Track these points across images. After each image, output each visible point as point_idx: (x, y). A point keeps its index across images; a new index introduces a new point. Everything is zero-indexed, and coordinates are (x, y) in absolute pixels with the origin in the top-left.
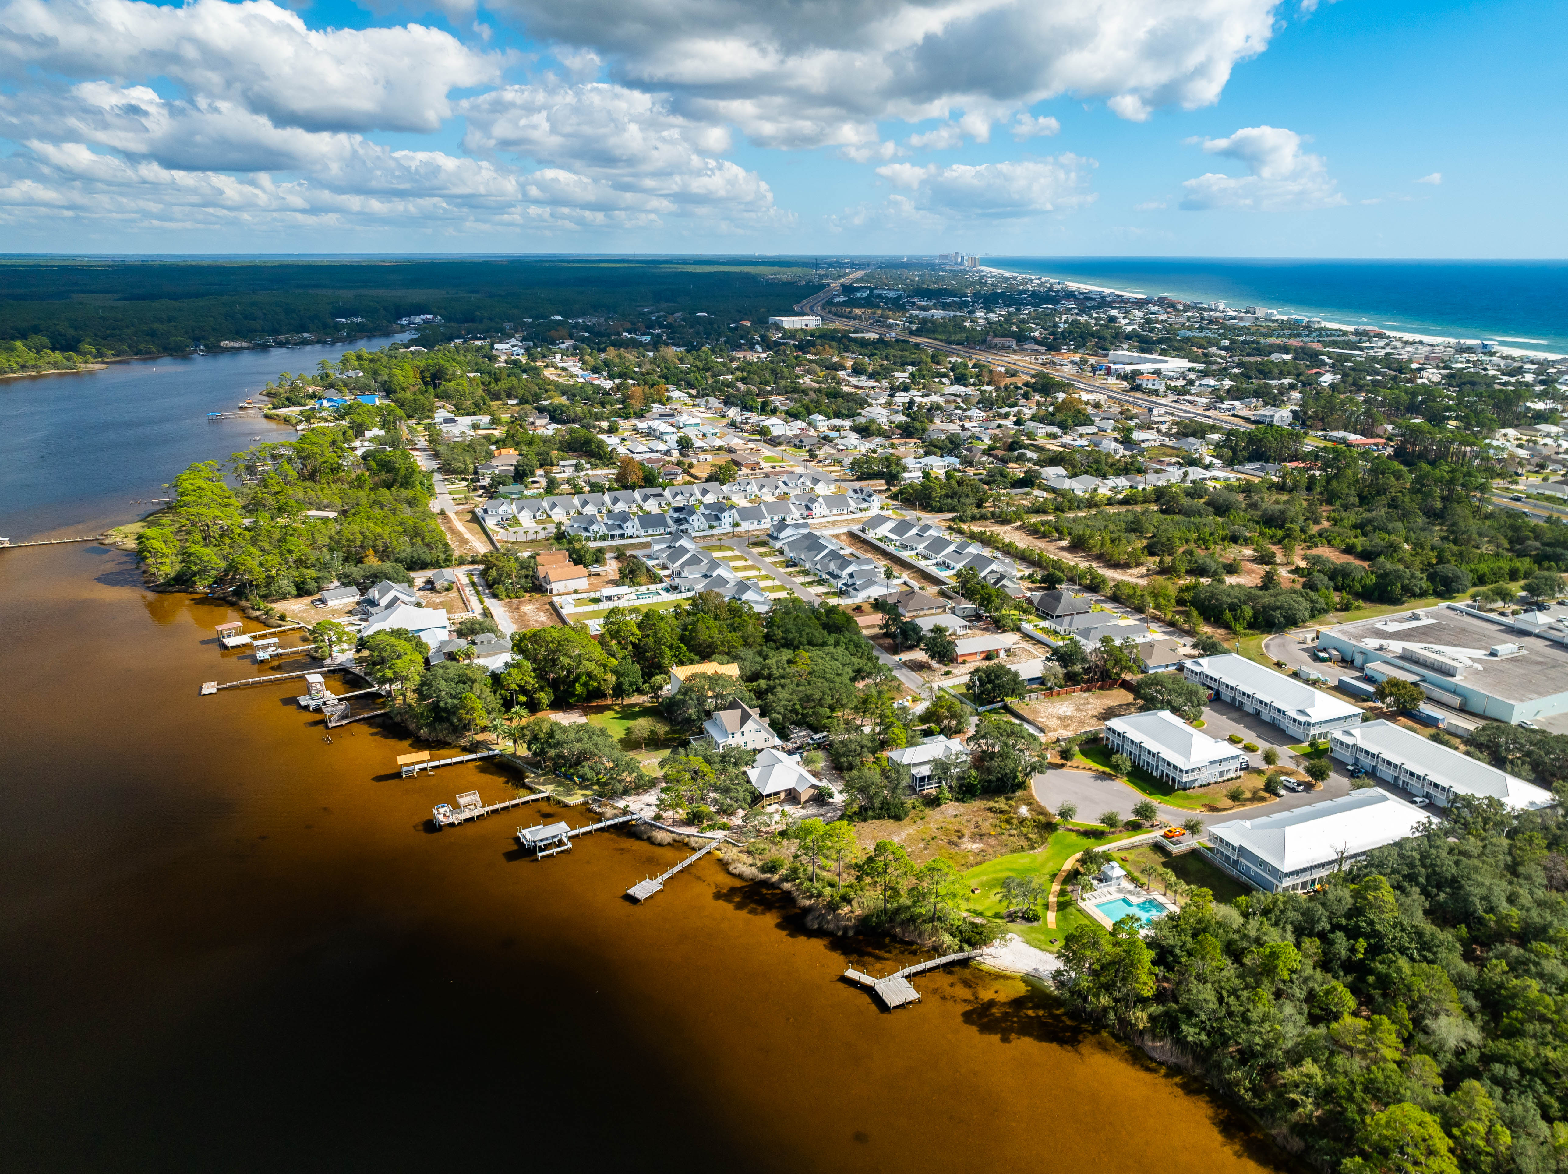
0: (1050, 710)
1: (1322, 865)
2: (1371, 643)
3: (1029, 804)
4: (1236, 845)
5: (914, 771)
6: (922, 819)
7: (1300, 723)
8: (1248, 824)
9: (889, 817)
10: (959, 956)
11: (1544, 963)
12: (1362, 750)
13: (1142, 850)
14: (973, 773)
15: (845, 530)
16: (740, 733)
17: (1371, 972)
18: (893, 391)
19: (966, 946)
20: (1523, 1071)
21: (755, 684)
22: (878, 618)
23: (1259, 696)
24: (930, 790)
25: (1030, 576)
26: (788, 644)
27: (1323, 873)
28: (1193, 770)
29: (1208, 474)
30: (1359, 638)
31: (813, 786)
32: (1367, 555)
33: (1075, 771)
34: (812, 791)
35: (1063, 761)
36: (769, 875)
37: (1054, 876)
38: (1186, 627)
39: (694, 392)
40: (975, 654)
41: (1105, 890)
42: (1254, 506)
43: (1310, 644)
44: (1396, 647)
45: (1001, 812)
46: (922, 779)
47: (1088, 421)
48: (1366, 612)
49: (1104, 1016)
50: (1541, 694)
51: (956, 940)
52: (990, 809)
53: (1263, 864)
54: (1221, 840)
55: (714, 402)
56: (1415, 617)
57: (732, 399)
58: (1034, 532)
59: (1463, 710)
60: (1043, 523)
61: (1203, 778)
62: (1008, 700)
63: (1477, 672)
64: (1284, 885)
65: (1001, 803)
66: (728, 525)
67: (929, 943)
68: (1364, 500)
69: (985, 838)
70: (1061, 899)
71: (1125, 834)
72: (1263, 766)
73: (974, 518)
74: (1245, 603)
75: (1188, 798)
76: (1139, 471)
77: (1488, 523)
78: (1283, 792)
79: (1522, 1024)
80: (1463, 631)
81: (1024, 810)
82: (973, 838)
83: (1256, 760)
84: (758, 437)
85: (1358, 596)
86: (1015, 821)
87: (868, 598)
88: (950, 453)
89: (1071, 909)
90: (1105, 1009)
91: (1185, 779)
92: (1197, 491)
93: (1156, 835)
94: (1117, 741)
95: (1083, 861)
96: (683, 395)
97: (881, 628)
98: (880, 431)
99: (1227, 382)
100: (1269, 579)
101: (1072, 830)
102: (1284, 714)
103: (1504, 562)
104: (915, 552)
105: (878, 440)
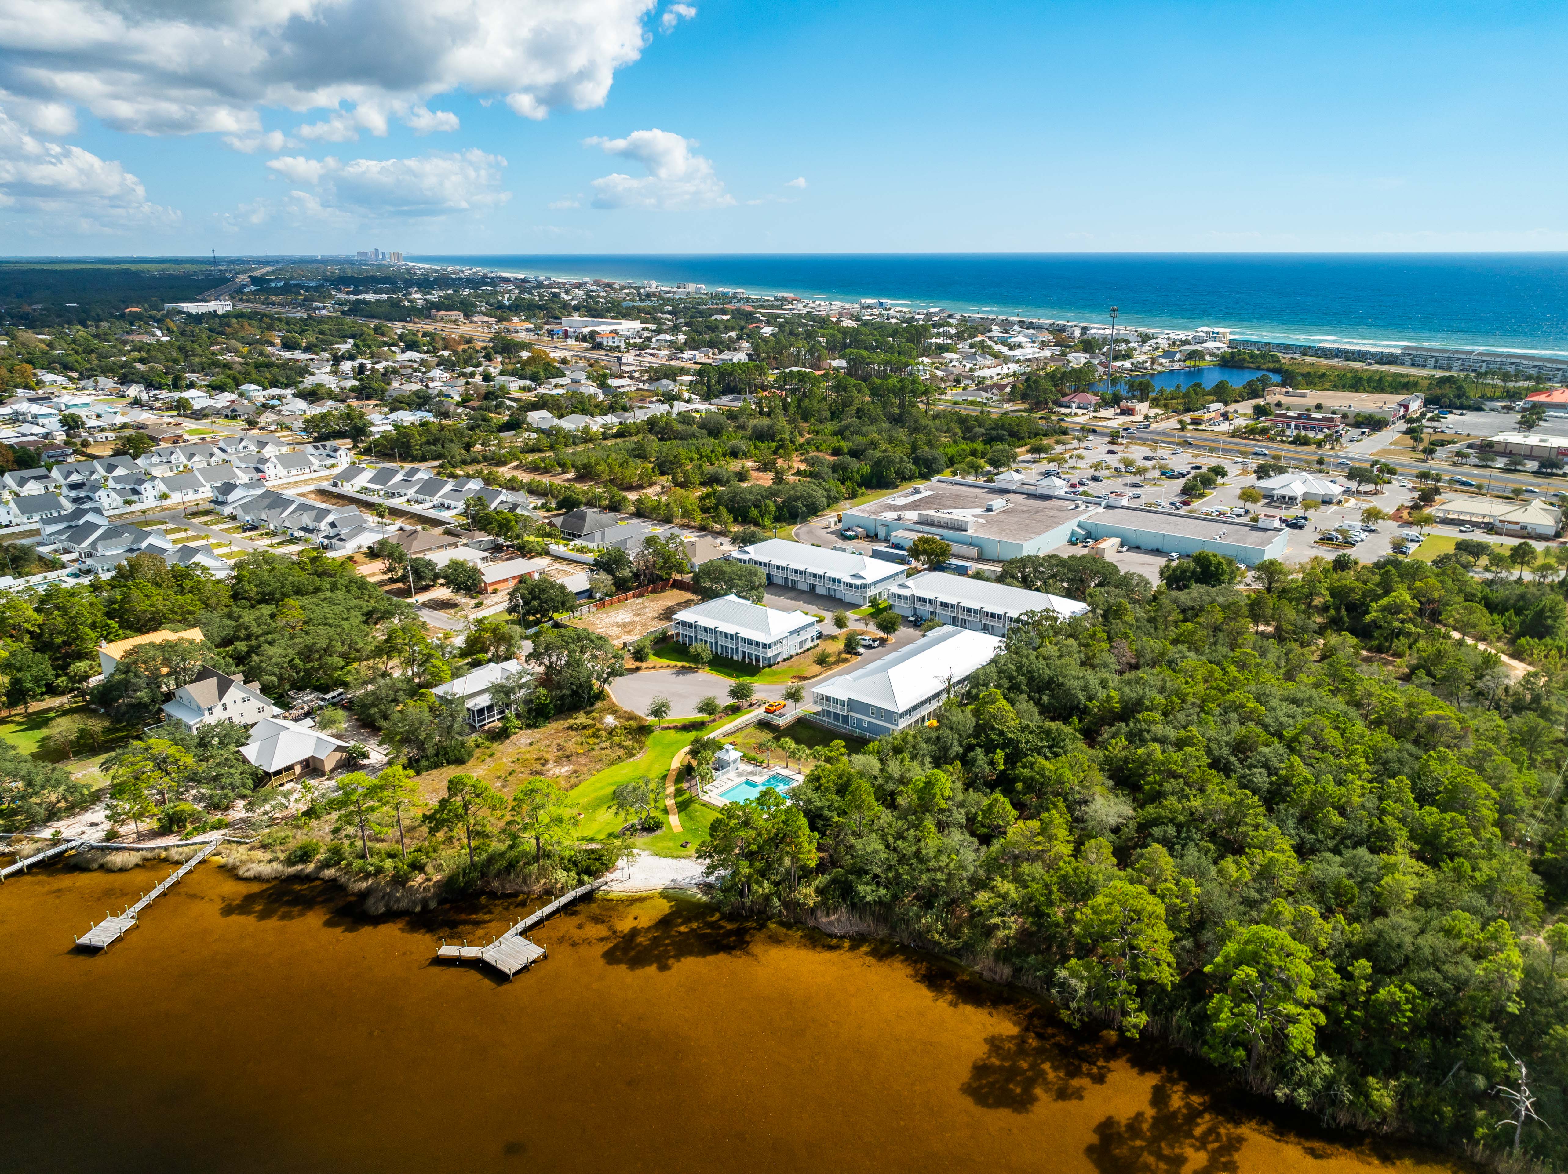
0: (607, 620)
1: (928, 700)
2: (891, 516)
3: (614, 712)
4: (844, 698)
5: (470, 704)
6: (491, 756)
7: (857, 587)
8: (848, 677)
9: (449, 763)
10: (581, 891)
11: (1153, 728)
12: (919, 599)
13: (747, 731)
14: (542, 691)
15: (312, 488)
16: (220, 707)
18: (337, 359)
19: (586, 878)
20: (1179, 827)
21: (231, 648)
22: (379, 565)
23: (812, 570)
24: (493, 723)
25: (543, 506)
26: (266, 598)
27: (935, 705)
28: (775, 643)
29: (690, 407)
30: (878, 513)
31: (339, 749)
32: (855, 454)
33: (653, 671)
34: (338, 755)
35: (638, 664)
36: (300, 867)
37: (665, 777)
38: (718, 527)
39: (75, 375)
40: (506, 580)
41: (724, 778)
42: (742, 427)
43: (834, 528)
44: (912, 516)
45: (584, 728)
46: (481, 711)
47: (560, 374)
48: (871, 497)
49: (767, 905)
50: (1038, 534)
51: (573, 874)
52: (571, 728)
53: (876, 711)
54: (828, 699)
55: (107, 383)
56: (917, 491)
57: (130, 377)
58: (534, 468)
59: (980, 558)
60: (543, 460)
61: (787, 649)
62: (557, 616)
63: (983, 525)
64: (901, 727)
65: (581, 719)
66: (151, 499)
67: (538, 888)
68: (835, 415)
69: (573, 758)
70: (680, 799)
71: (726, 719)
72: (835, 631)
73: (464, 462)
74: (767, 498)
75: (775, 674)
76: (625, 409)
77: (937, 422)
78: (861, 650)
79: (1161, 785)
80: (958, 496)
81: (609, 720)
82: (559, 761)
83: (829, 628)
84: (175, 413)
85: (860, 485)
86: (603, 734)
87: (360, 547)
88: (419, 407)
89: (695, 806)
90: (767, 898)
91: (770, 653)
92: (685, 419)
93: (759, 713)
94: (688, 632)
95: (694, 753)
96: (59, 379)
97: (385, 573)
98: (331, 395)
99: (682, 338)
100: (779, 479)
101: (669, 728)
102: (839, 582)
103: (964, 446)
104: (404, 499)
105: (330, 403)
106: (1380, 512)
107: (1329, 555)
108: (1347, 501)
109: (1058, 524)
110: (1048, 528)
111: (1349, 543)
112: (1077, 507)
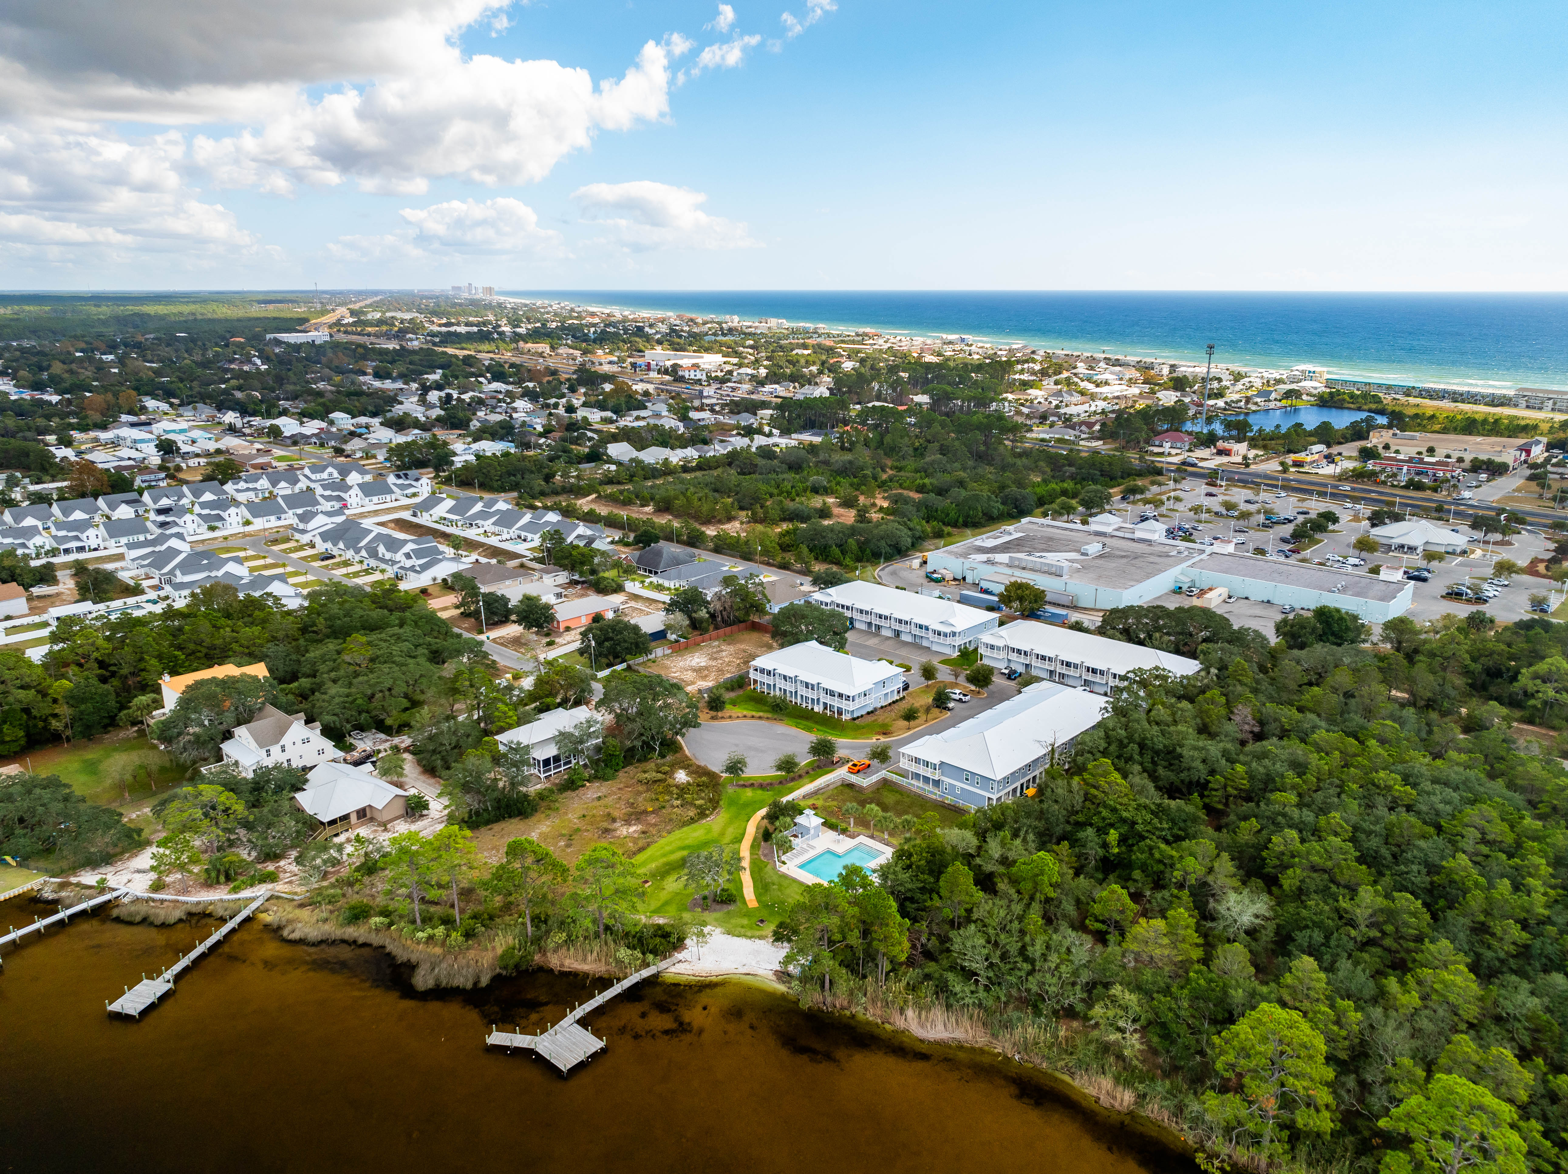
0: (682, 664)
1: (1029, 766)
2: (980, 558)
3: (684, 768)
4: (936, 761)
5: (535, 753)
6: (556, 810)
7: (945, 635)
8: (938, 738)
9: (512, 816)
10: (646, 973)
11: (1288, 812)
12: (1012, 649)
13: (830, 793)
14: (612, 741)
15: (392, 517)
16: (278, 748)
17: (1132, 865)
18: (425, 389)
19: (650, 957)
21: (293, 684)
22: (452, 599)
23: (898, 615)
24: (559, 774)
25: (621, 540)
26: (336, 634)
28: (859, 695)
29: (771, 441)
31: (397, 798)
32: (940, 491)
33: (729, 722)
35: (714, 714)
38: (800, 567)
39: (176, 401)
40: (580, 618)
41: (804, 846)
43: (918, 569)
44: (1002, 558)
45: (654, 782)
46: (547, 762)
47: (642, 406)
50: (1139, 581)
51: (637, 953)
52: (638, 782)
53: (968, 776)
54: (918, 761)
55: (205, 409)
56: (1007, 532)
57: (227, 404)
58: (613, 501)
59: (1078, 607)
60: (621, 492)
61: (869, 703)
63: (1078, 570)
64: (997, 795)
65: (652, 772)
66: (235, 524)
69: (642, 817)
71: (807, 778)
72: (923, 683)
73: (543, 494)
74: (847, 537)
75: (858, 728)
76: (705, 442)
77: (1025, 460)
78: (952, 705)
80: (1051, 539)
81: (681, 776)
82: (627, 820)
83: (916, 679)
84: (266, 440)
85: (946, 525)
86: (675, 790)
87: (435, 579)
88: (502, 438)
92: (766, 453)
93: (842, 773)
94: (767, 680)
95: (771, 817)
96: (162, 405)
97: (457, 607)
98: (417, 424)
99: (763, 372)
100: (862, 516)
101: (744, 786)
102: (927, 629)
103: (1054, 486)
104: (481, 530)
105: (416, 431)
106: (1513, 565)
107: (1462, 611)
108: (1473, 552)
109: (1160, 571)
110: (1149, 576)
111: (1480, 600)
112: (1179, 553)
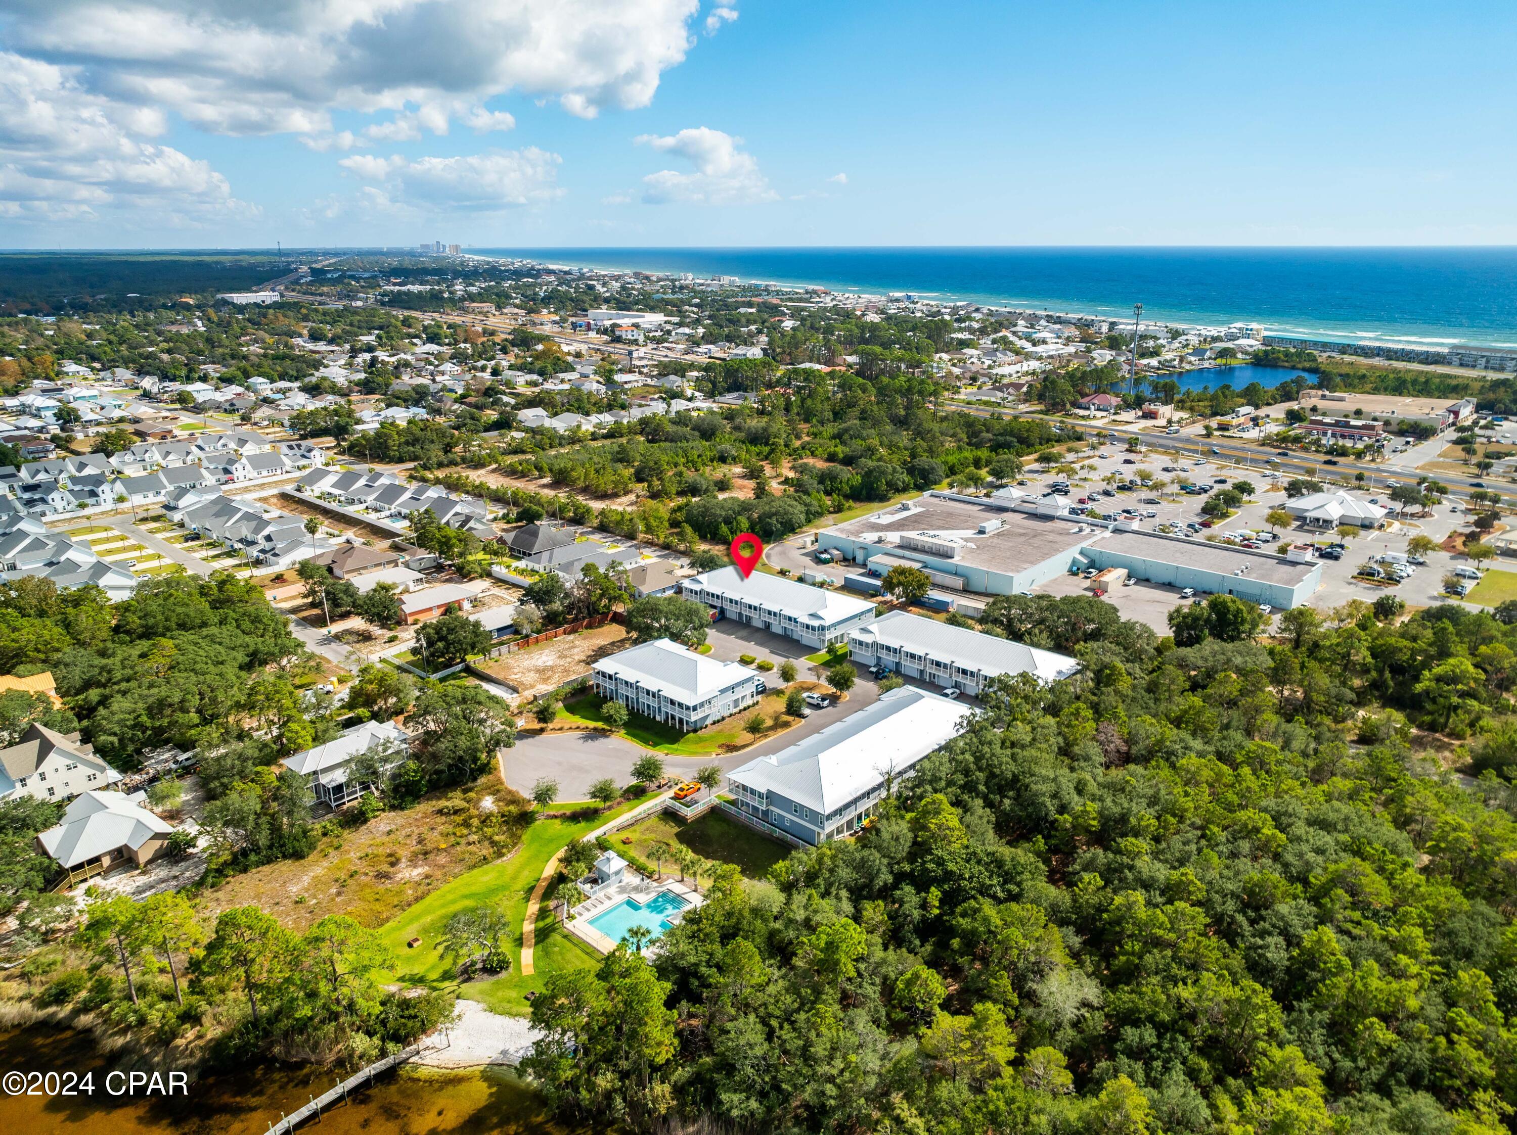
0: (526, 663)
1: (867, 795)
2: (870, 537)
3: (495, 792)
4: (763, 790)
5: (324, 780)
6: (337, 848)
7: (813, 628)
8: (773, 759)
9: (285, 857)
10: (380, 1066)
11: (1138, 863)
12: (882, 646)
13: (648, 823)
14: (412, 765)
15: (275, 491)
16: (36, 776)
17: (952, 931)
18: (354, 352)
19: (391, 1046)
20: (1161, 1029)
21: (82, 697)
22: (303, 586)
23: (767, 606)
24: (351, 803)
25: (505, 517)
26: (148, 633)
27: (868, 804)
28: (702, 705)
29: (691, 405)
30: (857, 533)
31: (157, 836)
32: (848, 461)
33: (559, 734)
34: (157, 844)
35: (542, 725)
36: (52, 1009)
37: (531, 890)
38: (682, 547)
39: (97, 365)
40: (430, 609)
41: (601, 895)
42: (737, 428)
43: (810, 548)
44: (894, 537)
45: (456, 812)
46: (339, 788)
47: (570, 368)
48: (858, 512)
49: (609, 1106)
50: (1033, 563)
51: (376, 1041)
52: (440, 812)
53: (798, 809)
54: (745, 788)
55: (124, 374)
56: (905, 508)
57: (147, 369)
58: (512, 472)
59: (967, 591)
60: (522, 463)
61: (715, 712)
62: (470, 658)
63: (972, 551)
64: (828, 830)
65: (456, 800)
66: (107, 501)
67: (330, 1058)
68: (837, 415)
69: (431, 857)
70: (541, 924)
71: (626, 805)
72: (781, 684)
73: (440, 465)
74: (739, 514)
75: (701, 740)
76: (623, 407)
77: (945, 424)
78: (807, 711)
79: (1141, 958)
80: (950, 514)
81: (488, 803)
82: (413, 861)
83: (773, 680)
84: (178, 406)
85: (847, 497)
86: (475, 822)
87: (294, 563)
88: (416, 403)
89: (556, 937)
90: (608, 1095)
91: (694, 717)
92: (681, 419)
93: (664, 798)
94: (610, 685)
95: (566, 861)
96: (82, 369)
97: (305, 596)
98: (335, 390)
99: (701, 331)
100: (761, 491)
101: (555, 817)
102: (796, 621)
103: (967, 454)
104: (363, 506)
105: (330, 397)
106: (1429, 542)
107: (1369, 597)
108: (1390, 525)
109: (1058, 551)
110: (1045, 556)
111: (1392, 580)
112: (1081, 530)
